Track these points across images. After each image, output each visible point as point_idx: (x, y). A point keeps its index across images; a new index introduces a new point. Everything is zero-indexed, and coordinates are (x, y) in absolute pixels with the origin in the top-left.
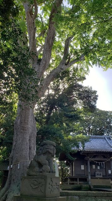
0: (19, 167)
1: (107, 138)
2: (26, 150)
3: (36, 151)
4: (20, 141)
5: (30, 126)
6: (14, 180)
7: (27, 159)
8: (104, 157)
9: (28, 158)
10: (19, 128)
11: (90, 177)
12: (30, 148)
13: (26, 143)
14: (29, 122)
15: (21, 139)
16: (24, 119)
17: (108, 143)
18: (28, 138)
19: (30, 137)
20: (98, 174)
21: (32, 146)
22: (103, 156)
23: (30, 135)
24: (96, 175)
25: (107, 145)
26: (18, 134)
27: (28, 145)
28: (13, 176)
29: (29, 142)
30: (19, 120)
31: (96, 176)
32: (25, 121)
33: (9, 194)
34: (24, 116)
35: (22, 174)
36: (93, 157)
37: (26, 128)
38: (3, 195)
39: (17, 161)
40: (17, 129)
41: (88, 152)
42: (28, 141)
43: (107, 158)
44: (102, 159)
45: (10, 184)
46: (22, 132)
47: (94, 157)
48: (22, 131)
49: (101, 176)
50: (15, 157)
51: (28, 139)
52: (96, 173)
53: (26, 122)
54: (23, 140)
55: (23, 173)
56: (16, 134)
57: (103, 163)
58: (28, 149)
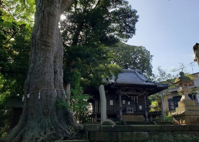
0: (39, 97)
1: (138, 72)
2: (50, 74)
3: (63, 77)
4: (41, 61)
5: (55, 42)
6: (32, 114)
7: (51, 86)
8: (137, 91)
9: (53, 86)
10: (38, 44)
11: (121, 113)
12: (55, 73)
13: (49, 64)
14: (54, 35)
15: (42, 59)
16: (47, 30)
17: (139, 77)
18: (52, 58)
19: (55, 57)
20: (129, 110)
21: (58, 70)
22: (135, 89)
23: (55, 55)
24: (127, 110)
25: (138, 79)
26: (37, 52)
27: (53, 67)
28: (31, 109)
29: (53, 65)
30: (39, 32)
31: (127, 112)
32: (48, 33)
33: (26, 134)
34: (46, 26)
35: (45, 106)
36: (124, 91)
37: (49, 43)
38: (16, 135)
39: (37, 89)
40: (35, 45)
41: (121, 84)
42: (52, 63)
43: (140, 92)
44: (135, 93)
45: (26, 120)
46: (43, 49)
47: (127, 90)
48: (43, 47)
49: (133, 112)
50: (34, 82)
51: (52, 60)
52: (127, 109)
53: (50, 34)
54: (45, 61)
55: (46, 104)
56: (34, 52)
57: (136, 98)
58: (53, 74)
